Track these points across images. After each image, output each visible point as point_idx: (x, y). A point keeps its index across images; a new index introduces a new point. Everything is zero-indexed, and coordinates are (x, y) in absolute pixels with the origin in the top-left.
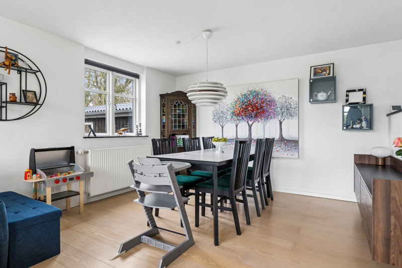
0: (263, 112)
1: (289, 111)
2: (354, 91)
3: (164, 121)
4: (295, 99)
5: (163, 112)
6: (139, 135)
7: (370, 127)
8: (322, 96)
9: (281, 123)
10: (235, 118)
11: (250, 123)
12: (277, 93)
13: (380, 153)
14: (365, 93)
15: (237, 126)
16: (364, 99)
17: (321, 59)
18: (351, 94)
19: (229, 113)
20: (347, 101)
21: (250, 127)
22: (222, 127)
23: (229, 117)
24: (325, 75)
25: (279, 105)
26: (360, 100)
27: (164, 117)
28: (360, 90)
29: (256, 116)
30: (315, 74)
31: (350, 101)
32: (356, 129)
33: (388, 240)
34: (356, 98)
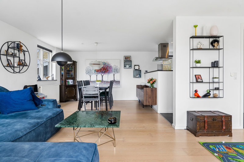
0: (108, 70)
1: (117, 71)
2: (136, 65)
3: (63, 73)
4: (119, 66)
5: (62, 69)
6: (53, 80)
7: (140, 77)
8: (127, 66)
9: (114, 75)
10: (96, 73)
11: (102, 75)
12: (113, 64)
13: (143, 84)
14: (139, 66)
15: (97, 76)
16: (139, 68)
17: (127, 54)
18: (135, 66)
19: (93, 70)
20: (134, 68)
21: (102, 76)
22: (90, 76)
23: (93, 72)
24: (128, 59)
25: (113, 68)
26: (138, 69)
27: (63, 71)
28: (138, 65)
29: (105, 72)
30: (126, 59)
31: (135, 69)
32: (137, 77)
33: (146, 100)
34: (137, 68)
